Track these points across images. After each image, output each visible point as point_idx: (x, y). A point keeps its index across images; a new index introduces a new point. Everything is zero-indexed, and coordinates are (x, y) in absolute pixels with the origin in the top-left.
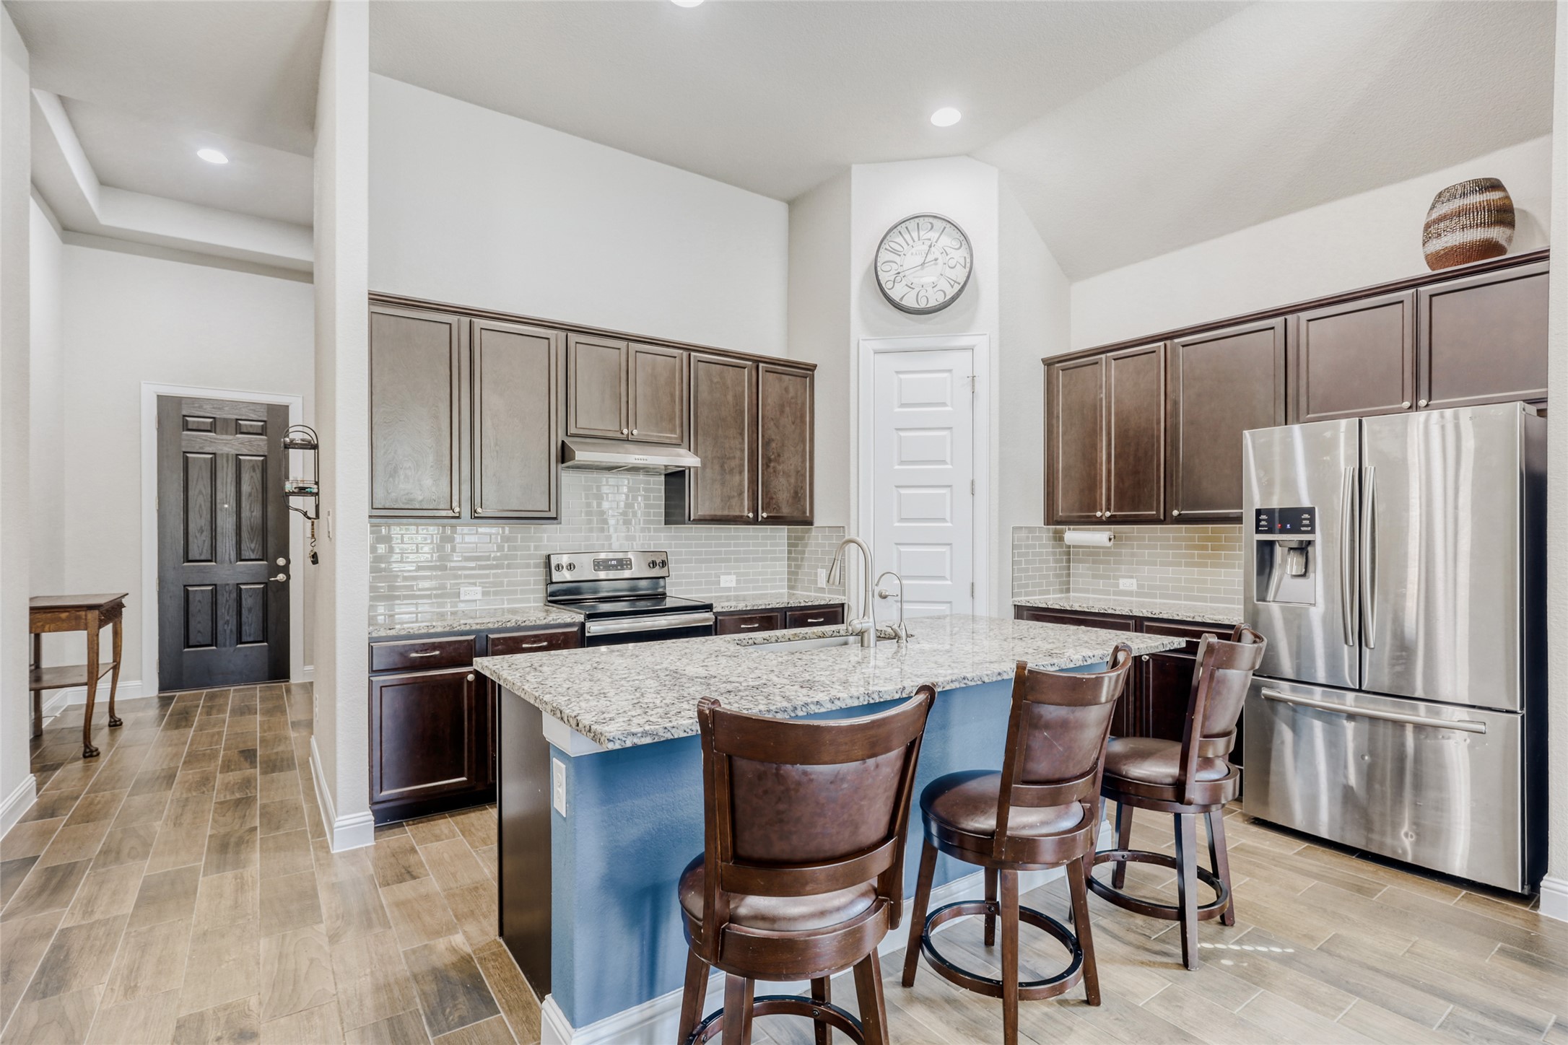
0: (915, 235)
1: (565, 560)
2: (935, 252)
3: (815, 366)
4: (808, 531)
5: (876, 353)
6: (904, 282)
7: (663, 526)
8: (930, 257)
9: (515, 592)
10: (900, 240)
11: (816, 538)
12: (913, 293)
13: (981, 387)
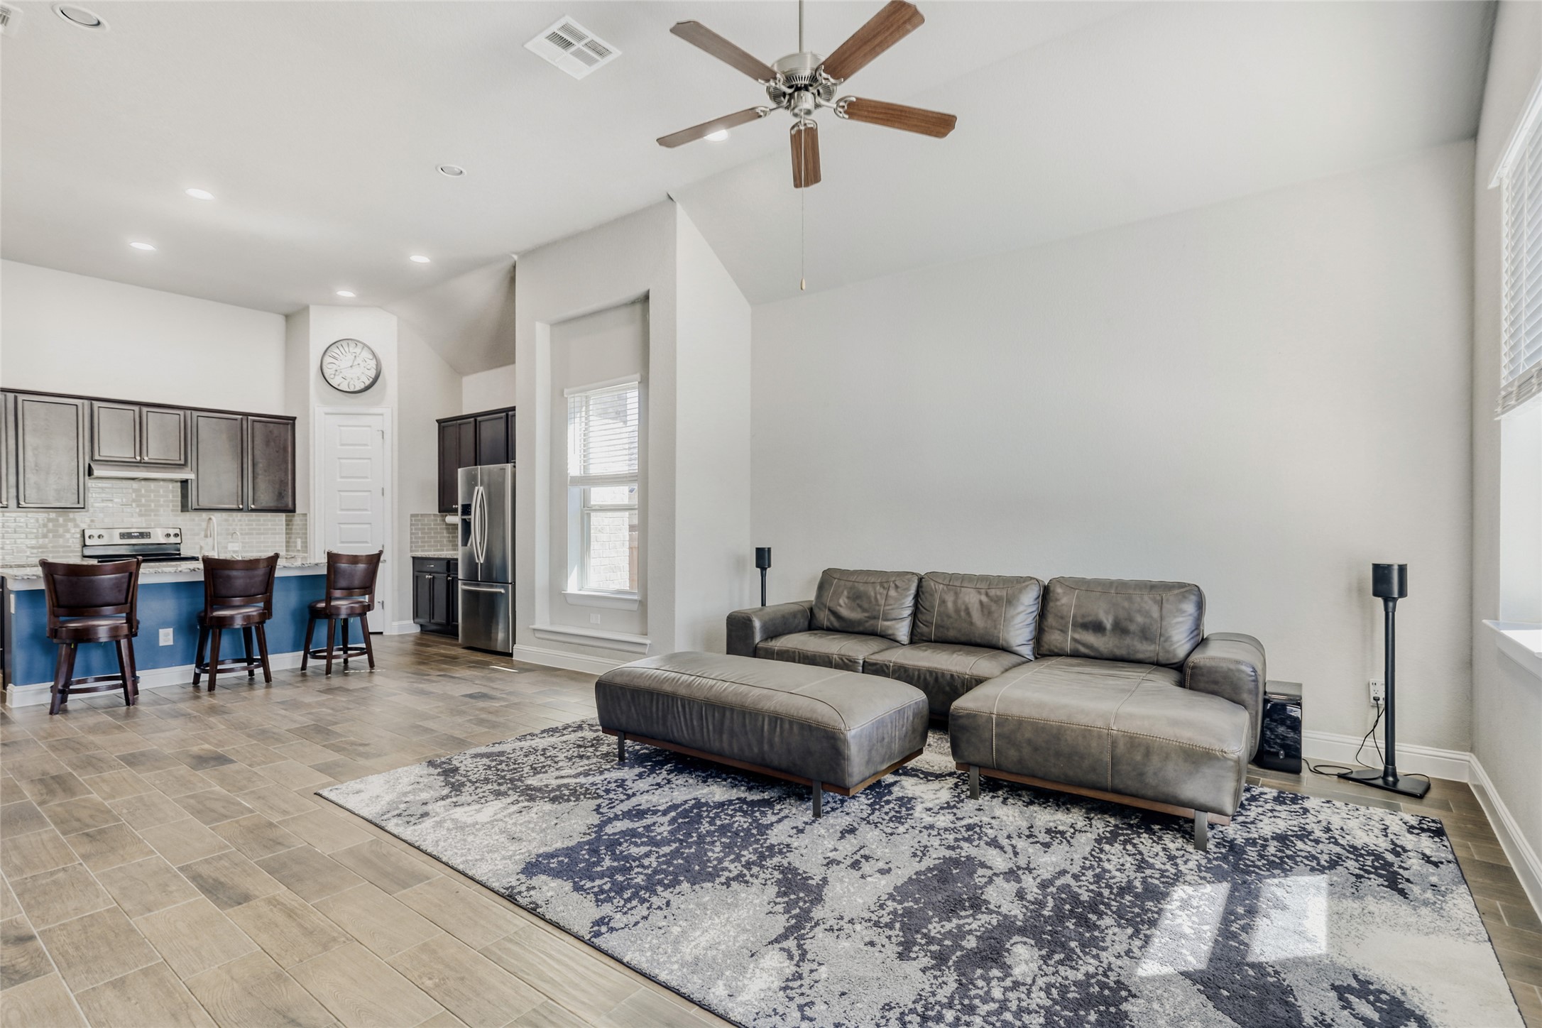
0: (347, 349)
1: (95, 533)
2: (359, 360)
3: (295, 418)
4: (294, 516)
5: (326, 414)
6: (341, 375)
7: (180, 512)
8: (356, 363)
9: (58, 552)
10: (337, 351)
11: (297, 520)
12: (346, 382)
13: (388, 436)
